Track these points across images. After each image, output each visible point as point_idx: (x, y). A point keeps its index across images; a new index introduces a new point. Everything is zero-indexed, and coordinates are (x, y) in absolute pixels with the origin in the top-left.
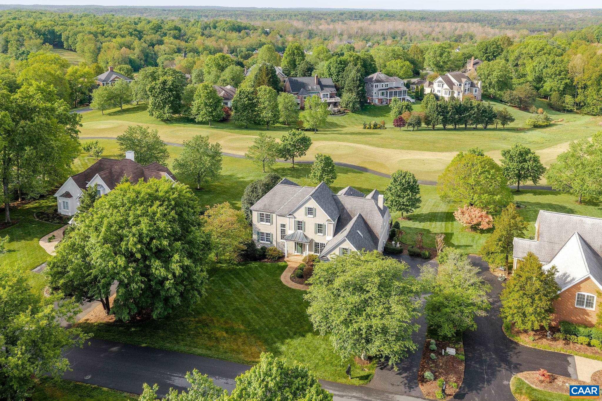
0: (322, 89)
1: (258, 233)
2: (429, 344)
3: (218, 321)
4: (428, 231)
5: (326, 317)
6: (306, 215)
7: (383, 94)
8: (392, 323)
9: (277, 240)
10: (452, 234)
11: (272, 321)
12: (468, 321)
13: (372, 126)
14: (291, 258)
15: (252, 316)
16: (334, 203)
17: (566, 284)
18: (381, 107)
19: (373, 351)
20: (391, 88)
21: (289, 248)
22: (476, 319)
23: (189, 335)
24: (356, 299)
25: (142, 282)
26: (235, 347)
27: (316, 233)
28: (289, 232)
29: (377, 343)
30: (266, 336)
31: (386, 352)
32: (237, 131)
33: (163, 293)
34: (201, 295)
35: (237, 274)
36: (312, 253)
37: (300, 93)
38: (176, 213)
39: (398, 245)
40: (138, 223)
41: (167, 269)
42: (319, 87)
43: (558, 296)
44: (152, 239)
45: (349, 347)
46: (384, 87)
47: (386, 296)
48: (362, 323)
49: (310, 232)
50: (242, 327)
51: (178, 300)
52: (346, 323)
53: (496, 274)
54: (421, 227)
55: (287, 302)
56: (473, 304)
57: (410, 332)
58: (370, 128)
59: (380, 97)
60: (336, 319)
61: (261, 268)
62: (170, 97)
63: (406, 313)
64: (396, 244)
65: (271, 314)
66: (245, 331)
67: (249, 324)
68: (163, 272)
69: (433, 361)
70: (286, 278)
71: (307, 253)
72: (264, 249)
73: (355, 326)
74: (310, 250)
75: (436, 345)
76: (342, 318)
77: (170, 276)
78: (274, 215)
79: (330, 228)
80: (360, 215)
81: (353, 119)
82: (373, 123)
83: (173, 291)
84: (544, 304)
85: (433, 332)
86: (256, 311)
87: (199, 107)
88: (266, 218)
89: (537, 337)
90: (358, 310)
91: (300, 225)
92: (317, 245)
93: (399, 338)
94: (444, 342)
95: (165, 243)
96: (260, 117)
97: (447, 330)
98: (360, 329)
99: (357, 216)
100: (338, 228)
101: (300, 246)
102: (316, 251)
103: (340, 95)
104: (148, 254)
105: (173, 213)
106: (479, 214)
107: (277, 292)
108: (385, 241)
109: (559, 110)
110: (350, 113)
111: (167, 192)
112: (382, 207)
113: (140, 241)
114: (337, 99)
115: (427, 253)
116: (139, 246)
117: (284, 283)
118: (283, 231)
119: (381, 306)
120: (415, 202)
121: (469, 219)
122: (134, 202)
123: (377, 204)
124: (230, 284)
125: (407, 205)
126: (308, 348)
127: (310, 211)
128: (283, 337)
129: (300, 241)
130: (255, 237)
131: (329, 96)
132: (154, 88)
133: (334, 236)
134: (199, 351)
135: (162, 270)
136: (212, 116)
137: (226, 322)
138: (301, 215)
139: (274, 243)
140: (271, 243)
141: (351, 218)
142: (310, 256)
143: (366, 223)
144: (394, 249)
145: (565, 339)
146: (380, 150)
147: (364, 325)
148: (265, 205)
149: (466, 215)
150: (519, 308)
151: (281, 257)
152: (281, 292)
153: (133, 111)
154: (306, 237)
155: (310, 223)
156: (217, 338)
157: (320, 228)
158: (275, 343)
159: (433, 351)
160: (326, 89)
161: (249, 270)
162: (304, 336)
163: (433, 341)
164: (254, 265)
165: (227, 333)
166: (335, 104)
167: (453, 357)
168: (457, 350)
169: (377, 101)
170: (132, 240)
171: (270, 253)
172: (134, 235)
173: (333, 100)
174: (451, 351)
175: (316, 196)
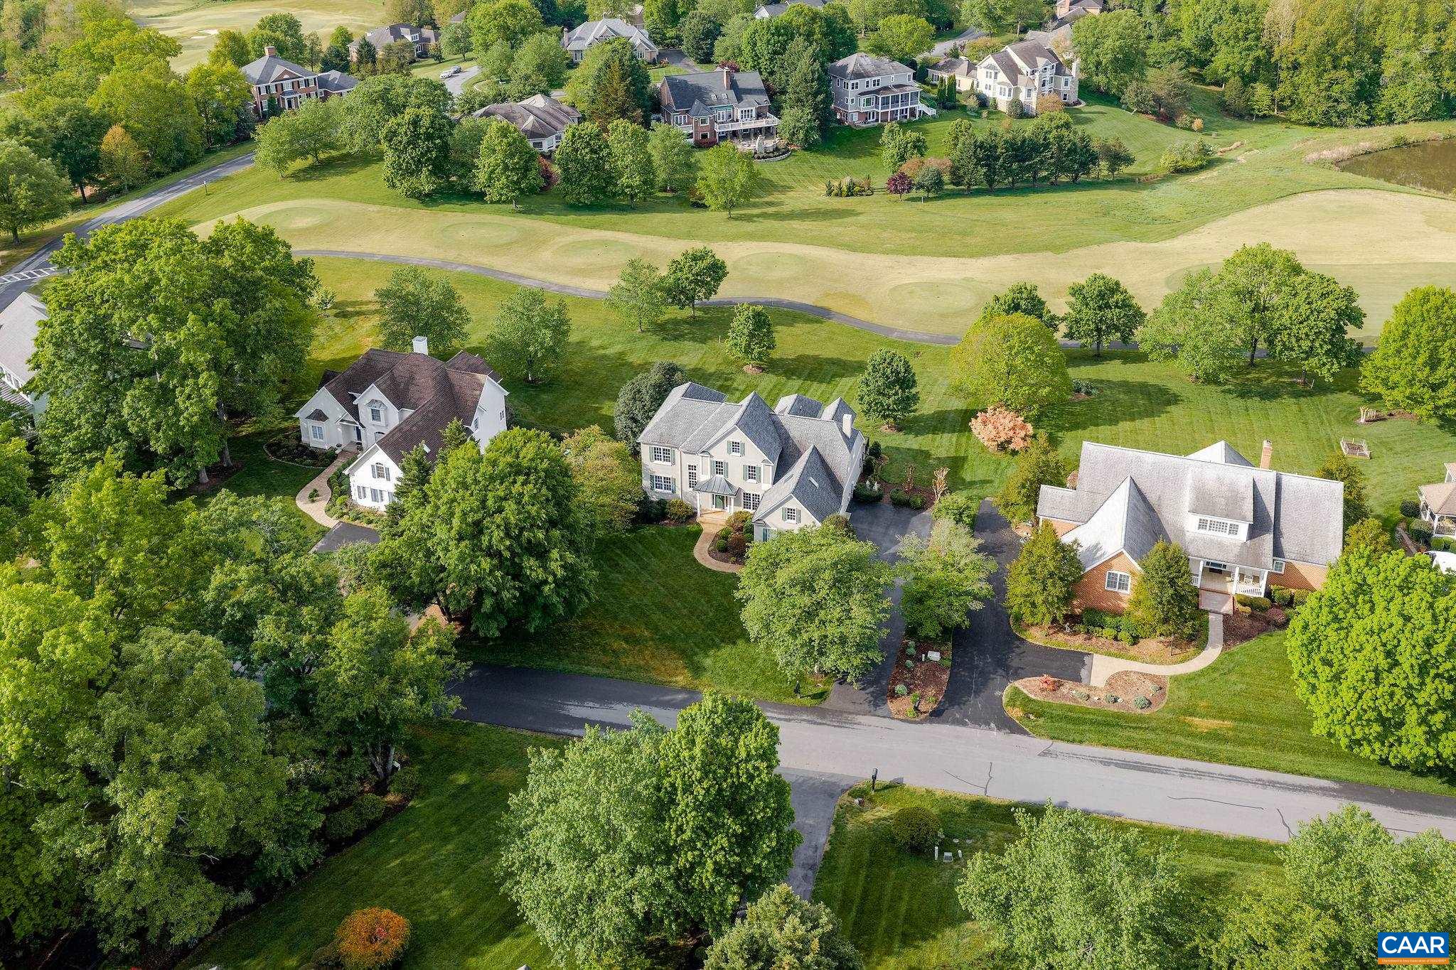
0: (739, 99)
1: (652, 477)
2: (907, 646)
3: (611, 626)
4: (927, 455)
5: (767, 627)
6: (729, 452)
7: (868, 102)
8: (853, 631)
9: (683, 491)
10: (964, 459)
11: (689, 623)
12: (956, 618)
13: (845, 188)
14: (707, 518)
15: (656, 616)
16: (771, 428)
17: (1094, 560)
18: (864, 130)
19: (828, 663)
20: (886, 88)
21: (702, 502)
22: (970, 614)
23: (574, 648)
24: (805, 600)
25: (515, 589)
26: (642, 663)
27: (745, 479)
28: (703, 477)
29: (833, 657)
30: (682, 645)
31: (843, 668)
32: (572, 217)
33: (541, 600)
34: (589, 599)
35: (624, 546)
36: (741, 509)
37: (692, 112)
38: (548, 488)
39: (876, 487)
40: (500, 510)
41: (545, 569)
42: (732, 94)
43: (1081, 577)
44: (522, 530)
45: (797, 662)
46: (872, 88)
47: (845, 595)
48: (813, 632)
49: (736, 477)
50: (646, 633)
51: (561, 610)
52: (794, 633)
53: (1019, 533)
54: (915, 447)
55: (706, 593)
56: (967, 593)
57: (875, 639)
58: (839, 195)
59: (864, 109)
60: (781, 630)
61: (661, 535)
62: (429, 150)
63: (869, 618)
64: (872, 485)
65: (685, 612)
66: (652, 639)
67: (656, 629)
68: (540, 574)
69: (909, 671)
70: (701, 552)
71: (732, 509)
72: (662, 503)
73: (805, 636)
74: (737, 504)
75: (916, 648)
76: (788, 627)
77: (550, 579)
78: (677, 453)
79: (768, 471)
80: (815, 448)
81: (806, 167)
82: (846, 181)
83: (555, 599)
84: (1057, 590)
85: (912, 632)
86: (664, 609)
87: (492, 172)
88: (663, 454)
89: (1051, 631)
90: (810, 615)
91: (719, 467)
92: (747, 496)
93: (860, 648)
94: (925, 644)
95: (541, 535)
96: (616, 185)
97: (930, 629)
98: (811, 640)
99: (809, 451)
100: (782, 468)
101: (721, 500)
102: (746, 506)
103: (777, 111)
104: (518, 550)
105: (544, 491)
106: (1011, 425)
107: (690, 577)
108: (854, 483)
109: (1240, 117)
110: (801, 153)
111: (532, 460)
112: (848, 434)
113: (508, 535)
114: (771, 121)
115: (919, 501)
116: (508, 543)
117: (701, 562)
118: (692, 475)
119: (838, 610)
120: (908, 402)
121: (994, 433)
122: (492, 479)
123: (841, 429)
124: (617, 565)
125: (894, 410)
126: (742, 659)
127: (735, 447)
128: (708, 645)
129: (721, 493)
130: (646, 483)
131: (754, 114)
132: (395, 133)
133: (775, 481)
134: (594, 670)
135: (540, 571)
136: (519, 189)
137: (623, 628)
138: (720, 453)
139: (678, 492)
140: (674, 492)
141: (799, 454)
142: (737, 514)
143: (823, 461)
144: (868, 496)
145: (1088, 632)
146: (857, 258)
147: (816, 635)
148: (661, 435)
149: (990, 427)
150: (1027, 596)
151: (691, 516)
152: (695, 576)
153: (341, 165)
154: (730, 485)
155: (736, 465)
156: (614, 651)
157: (752, 472)
158: (696, 654)
159: (910, 657)
160: (748, 98)
161: (641, 540)
162: (734, 643)
163: (911, 643)
164: (649, 530)
165: (627, 642)
166: (768, 132)
167: (936, 664)
168: (942, 654)
169: (856, 118)
170: (498, 534)
171: (674, 510)
172: (498, 526)
173: (762, 123)
174: (934, 656)
175: (743, 424)
